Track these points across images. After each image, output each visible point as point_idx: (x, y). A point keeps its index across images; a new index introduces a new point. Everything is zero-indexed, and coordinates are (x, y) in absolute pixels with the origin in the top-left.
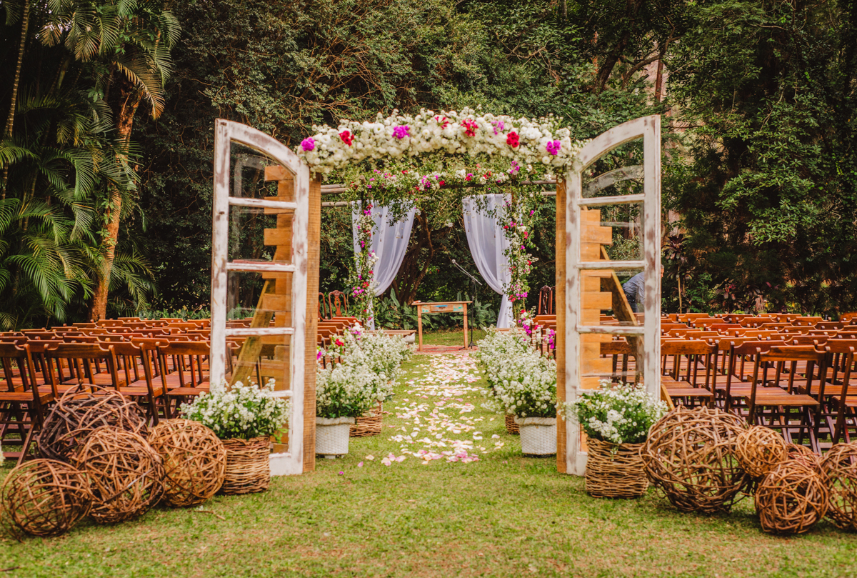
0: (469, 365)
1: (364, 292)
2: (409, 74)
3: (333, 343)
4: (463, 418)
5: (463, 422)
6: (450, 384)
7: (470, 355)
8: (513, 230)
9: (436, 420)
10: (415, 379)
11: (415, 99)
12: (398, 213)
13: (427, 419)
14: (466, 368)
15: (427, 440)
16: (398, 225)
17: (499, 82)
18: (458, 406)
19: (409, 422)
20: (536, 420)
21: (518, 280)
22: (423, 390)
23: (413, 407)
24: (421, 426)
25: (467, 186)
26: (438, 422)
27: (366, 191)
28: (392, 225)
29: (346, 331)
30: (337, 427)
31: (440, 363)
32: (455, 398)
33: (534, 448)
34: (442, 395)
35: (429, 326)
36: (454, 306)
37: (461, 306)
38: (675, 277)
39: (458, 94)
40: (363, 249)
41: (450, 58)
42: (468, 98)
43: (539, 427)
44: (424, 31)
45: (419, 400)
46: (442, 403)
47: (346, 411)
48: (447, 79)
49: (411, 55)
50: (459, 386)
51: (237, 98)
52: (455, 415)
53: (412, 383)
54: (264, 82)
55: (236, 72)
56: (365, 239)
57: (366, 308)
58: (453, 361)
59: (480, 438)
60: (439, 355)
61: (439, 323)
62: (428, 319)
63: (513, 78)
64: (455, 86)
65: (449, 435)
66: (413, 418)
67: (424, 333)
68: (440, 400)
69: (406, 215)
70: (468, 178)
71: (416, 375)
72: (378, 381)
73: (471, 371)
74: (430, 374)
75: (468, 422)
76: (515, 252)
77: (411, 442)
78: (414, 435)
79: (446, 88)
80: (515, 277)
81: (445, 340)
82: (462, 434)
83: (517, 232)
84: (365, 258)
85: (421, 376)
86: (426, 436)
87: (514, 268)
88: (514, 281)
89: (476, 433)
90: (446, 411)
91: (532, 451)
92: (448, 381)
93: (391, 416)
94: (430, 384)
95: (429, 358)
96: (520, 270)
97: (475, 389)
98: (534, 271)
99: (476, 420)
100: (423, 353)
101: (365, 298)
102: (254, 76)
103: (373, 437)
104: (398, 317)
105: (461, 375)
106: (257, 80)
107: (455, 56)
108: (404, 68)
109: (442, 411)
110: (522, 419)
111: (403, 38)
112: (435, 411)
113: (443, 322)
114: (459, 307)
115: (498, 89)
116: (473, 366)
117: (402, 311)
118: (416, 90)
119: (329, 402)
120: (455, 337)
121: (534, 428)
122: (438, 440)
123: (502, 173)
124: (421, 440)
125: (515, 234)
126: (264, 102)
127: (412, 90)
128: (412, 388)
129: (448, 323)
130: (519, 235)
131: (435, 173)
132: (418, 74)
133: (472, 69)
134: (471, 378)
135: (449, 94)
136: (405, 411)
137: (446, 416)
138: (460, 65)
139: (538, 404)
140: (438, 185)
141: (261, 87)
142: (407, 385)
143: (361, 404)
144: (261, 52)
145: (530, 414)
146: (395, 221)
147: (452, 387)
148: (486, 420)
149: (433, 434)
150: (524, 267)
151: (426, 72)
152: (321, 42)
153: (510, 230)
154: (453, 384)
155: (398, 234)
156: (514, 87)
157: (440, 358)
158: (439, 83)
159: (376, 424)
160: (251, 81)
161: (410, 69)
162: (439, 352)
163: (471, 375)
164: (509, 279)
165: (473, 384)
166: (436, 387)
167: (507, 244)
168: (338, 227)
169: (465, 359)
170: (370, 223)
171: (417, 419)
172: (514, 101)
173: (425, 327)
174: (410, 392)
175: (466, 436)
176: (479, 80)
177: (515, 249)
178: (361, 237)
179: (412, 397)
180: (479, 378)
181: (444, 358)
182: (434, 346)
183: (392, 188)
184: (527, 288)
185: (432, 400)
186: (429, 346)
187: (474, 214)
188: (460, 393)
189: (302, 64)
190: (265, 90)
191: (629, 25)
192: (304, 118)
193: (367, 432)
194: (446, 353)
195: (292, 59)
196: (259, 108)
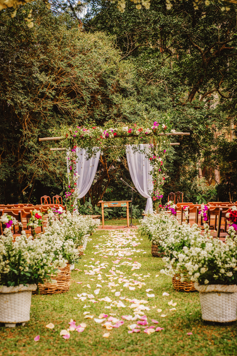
0: (132, 235)
1: (71, 195)
2: (97, 89)
3: (33, 217)
4: (134, 274)
5: (135, 278)
6: (121, 247)
7: (131, 230)
8: (155, 160)
9: (114, 276)
10: (100, 244)
11: (100, 101)
12: (91, 153)
13: (107, 276)
14: (130, 237)
15: (108, 299)
16: (91, 160)
17: (142, 94)
18: (129, 264)
19: (93, 278)
20: (219, 288)
21: (158, 188)
22: (105, 252)
23: (97, 265)
24: (103, 281)
25: (129, 136)
26: (115, 278)
27: (73, 138)
28: (88, 160)
29: (49, 210)
30: (17, 295)
31: (115, 235)
32: (126, 258)
33: (216, 316)
34: (117, 256)
35: (107, 217)
36: (122, 204)
37: (125, 203)
38: (228, 193)
39: (122, 99)
40: (71, 171)
41: (118, 81)
42: (127, 101)
43: (221, 294)
44: (105, 67)
45: (101, 260)
46: (117, 261)
47: (26, 279)
48: (117, 91)
49: (98, 79)
50: (127, 249)
51: (8, 96)
52: (128, 271)
53: (97, 246)
54: (22, 88)
55: (7, 83)
56: (72, 165)
57: (72, 204)
58: (122, 234)
59: (153, 296)
60: (114, 230)
61: (113, 215)
62: (107, 213)
63: (150, 92)
64: (121, 95)
65: (125, 292)
66: (96, 274)
67: (105, 220)
68: (116, 259)
69: (95, 154)
70: (129, 131)
71: (100, 242)
72: (66, 247)
73: (134, 239)
74: (109, 241)
75: (139, 278)
76: (156, 173)
77: (94, 301)
78: (97, 292)
79: (116, 96)
80: (156, 187)
81: (116, 224)
82: (136, 291)
83: (157, 161)
84: (72, 176)
85: (103, 242)
86: (106, 294)
87: (155, 181)
88: (155, 189)
89: (148, 290)
90: (121, 268)
91: (214, 319)
92: (120, 245)
93: (80, 273)
94: (109, 247)
95: (108, 232)
96: (159, 182)
97: (138, 251)
98: (165, 184)
99: (145, 276)
100: (105, 229)
101: (72, 198)
102: (17, 85)
103: (62, 295)
104: (92, 212)
105: (128, 242)
106: (18, 87)
107: (121, 80)
108: (94, 86)
109: (118, 269)
110: (204, 287)
111: (95, 69)
112: (113, 268)
113: (115, 215)
114: (124, 204)
115: (142, 97)
116: (134, 236)
117: (94, 209)
118: (101, 97)
119: (7, 270)
120: (121, 222)
121: (217, 295)
122: (117, 299)
123: (148, 129)
124: (103, 299)
125: (156, 162)
126: (22, 98)
127: (99, 97)
128: (97, 250)
129: (117, 215)
130: (158, 163)
131: (111, 129)
132: (101, 89)
133: (129, 86)
134: (134, 244)
135: (118, 99)
136: (91, 269)
137: (121, 273)
138: (123, 84)
139: (222, 271)
140: (113, 135)
141: (20, 91)
142: (94, 248)
143: (41, 271)
144: (21, 74)
145: (213, 282)
146: (89, 158)
147: (123, 249)
148: (153, 277)
149: (113, 291)
150: (161, 181)
151: (106, 87)
152: (53, 69)
153: (153, 161)
154: (124, 247)
155: (91, 165)
156: (150, 96)
157: (114, 232)
158: (113, 93)
159: (65, 283)
160: (15, 88)
161: (98, 86)
162: (113, 229)
163: (134, 242)
164: (152, 188)
165: (137, 247)
166: (113, 249)
167: (151, 168)
168: (60, 164)
169: (129, 232)
170: (75, 156)
171: (100, 275)
172: (150, 103)
173: (105, 217)
174: (96, 253)
175: (140, 293)
176: (133, 93)
177: (155, 171)
178: (70, 164)
179: (97, 257)
180: (139, 243)
181: (116, 232)
182: (110, 226)
183: (87, 136)
184: (162, 193)
185: (111, 259)
186: (107, 226)
187: (132, 154)
188: (129, 254)
189: (42, 80)
190: (22, 92)
191: (203, 72)
192: (43, 107)
193: (57, 290)
194: (118, 229)
195: (36, 78)
196: (19, 101)
